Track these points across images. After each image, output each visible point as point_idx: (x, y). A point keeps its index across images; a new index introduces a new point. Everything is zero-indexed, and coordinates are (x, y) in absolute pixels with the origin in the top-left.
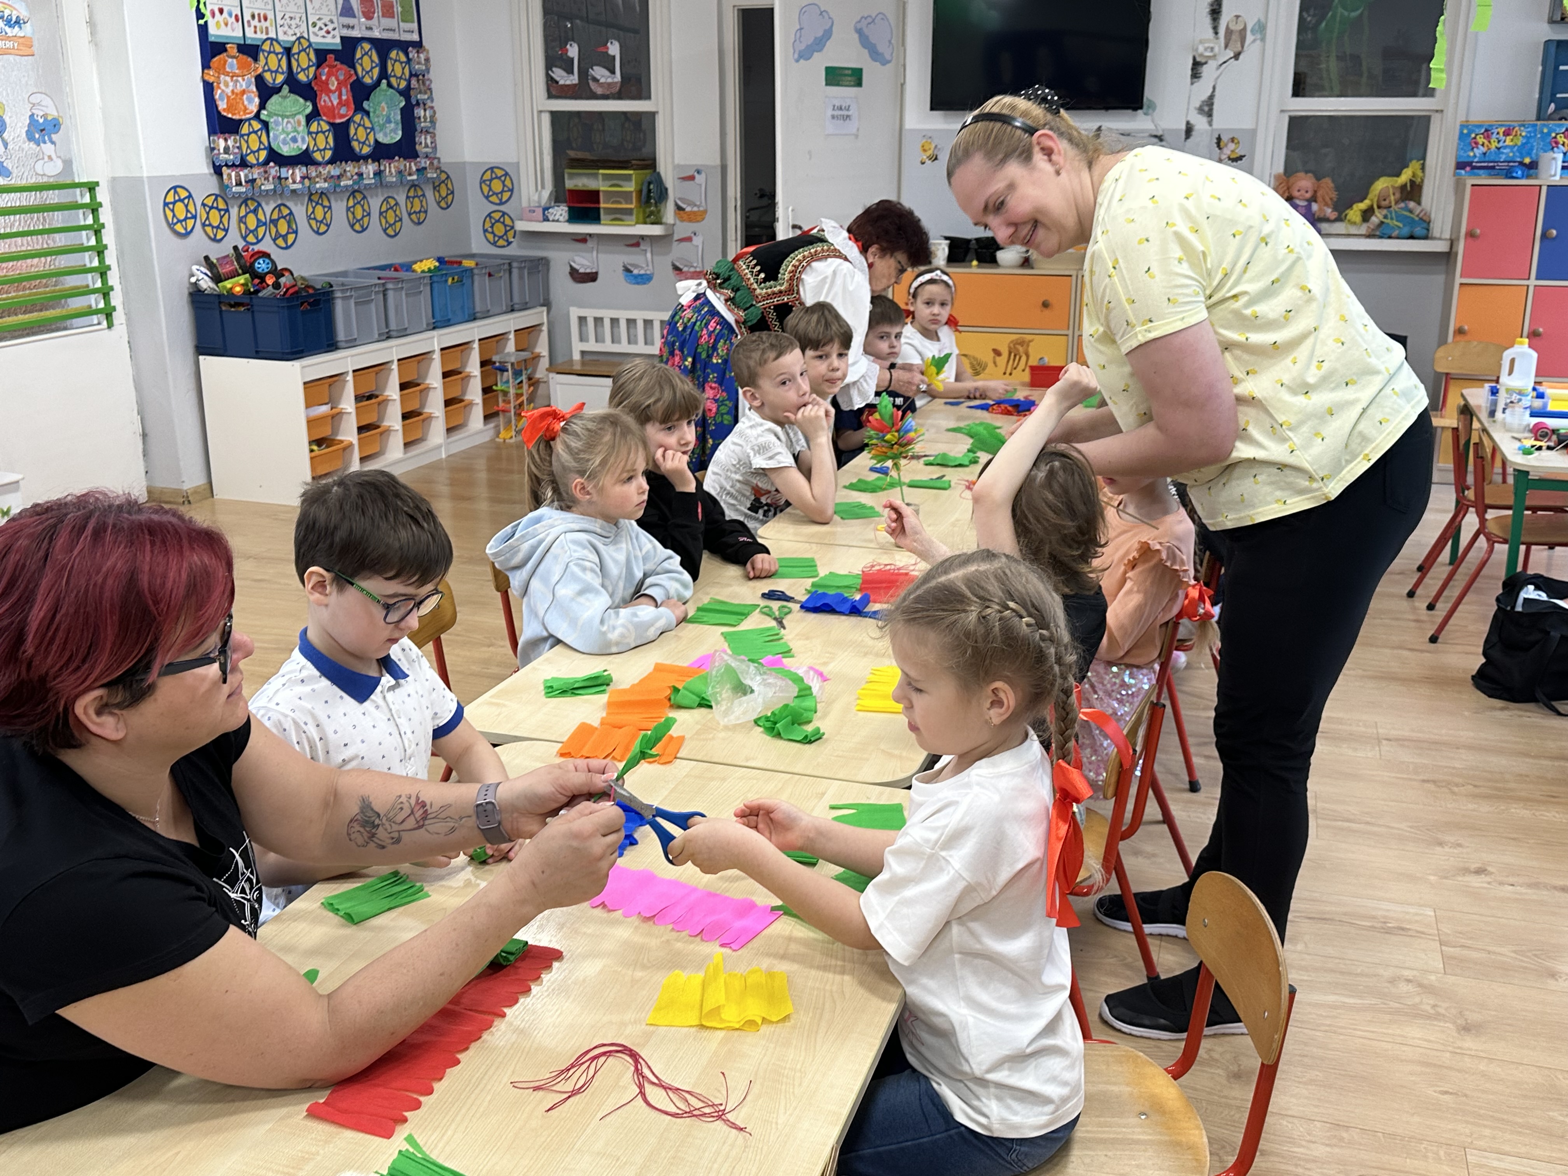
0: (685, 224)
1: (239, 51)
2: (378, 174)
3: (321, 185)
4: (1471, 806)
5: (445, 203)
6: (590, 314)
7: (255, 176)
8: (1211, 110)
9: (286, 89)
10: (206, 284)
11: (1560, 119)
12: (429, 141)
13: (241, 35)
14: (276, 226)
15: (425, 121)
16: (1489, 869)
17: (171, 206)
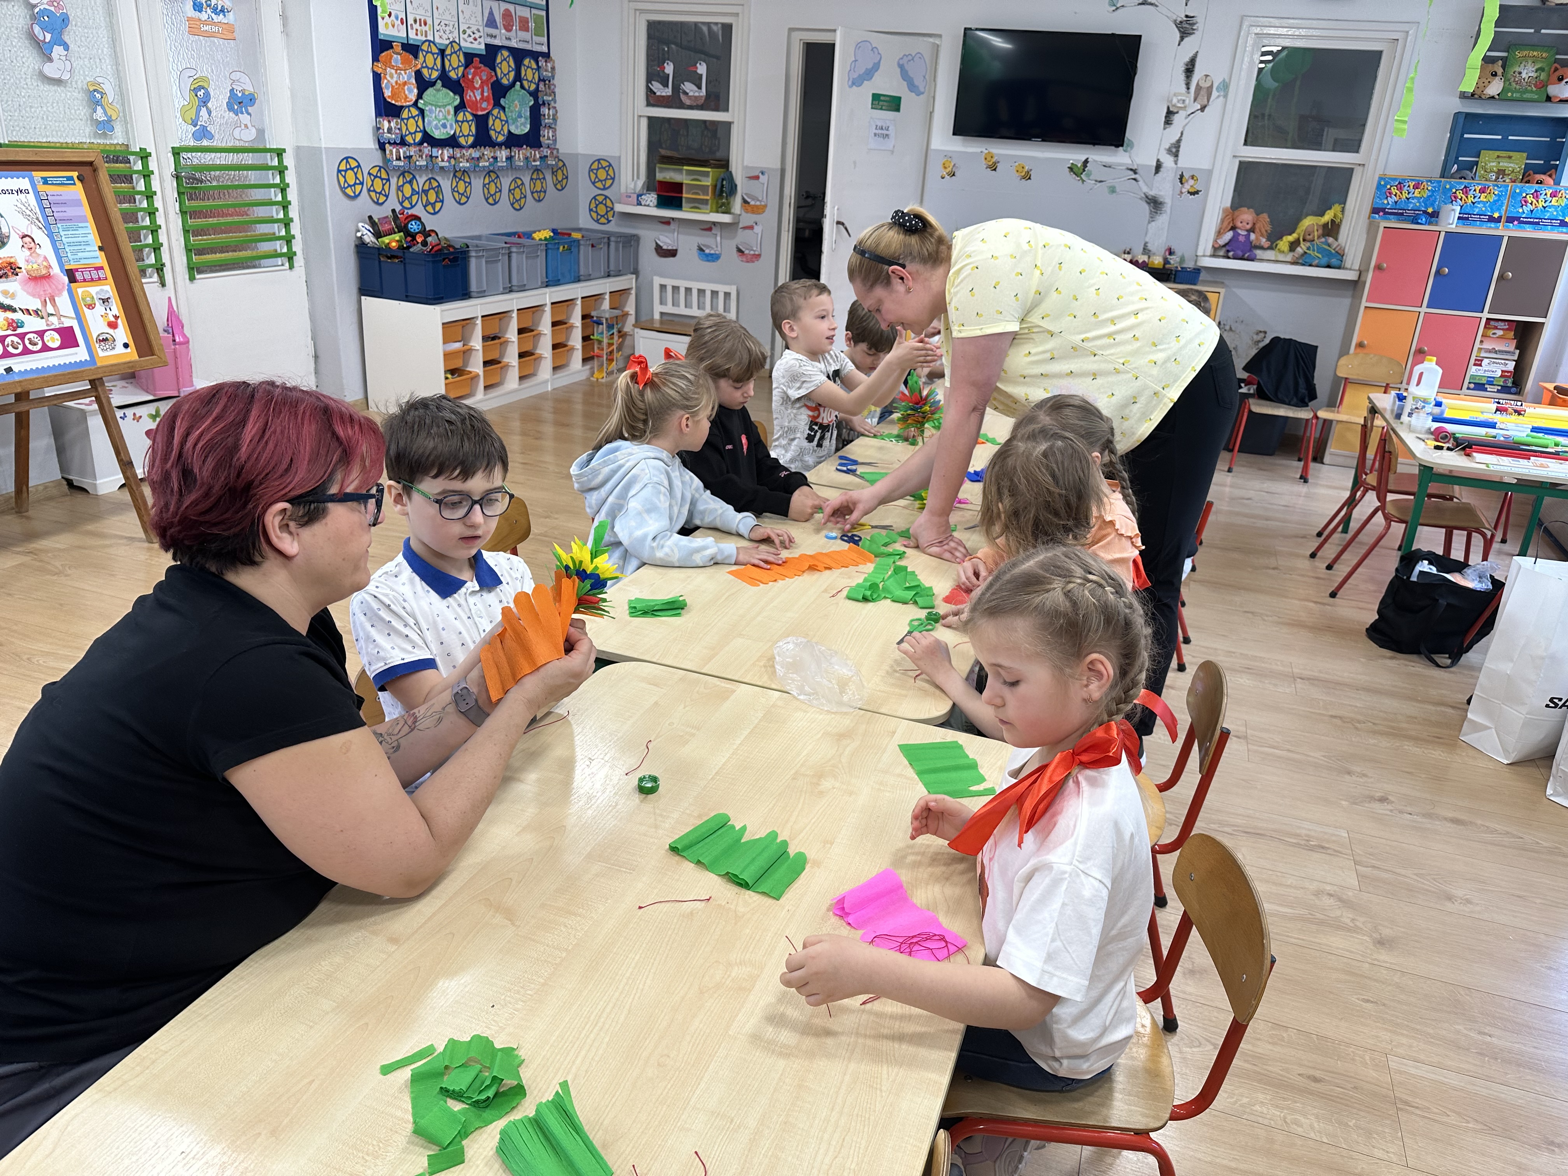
0: (749, 215)
1: (402, 49)
2: (510, 158)
3: (464, 164)
4: (1372, 741)
5: (560, 186)
6: (670, 283)
7: (412, 153)
8: (1178, 151)
9: (439, 83)
10: (369, 238)
11: (1461, 178)
12: (550, 135)
13: (405, 35)
14: (427, 196)
15: (549, 118)
16: (1390, 797)
17: (343, 173)
